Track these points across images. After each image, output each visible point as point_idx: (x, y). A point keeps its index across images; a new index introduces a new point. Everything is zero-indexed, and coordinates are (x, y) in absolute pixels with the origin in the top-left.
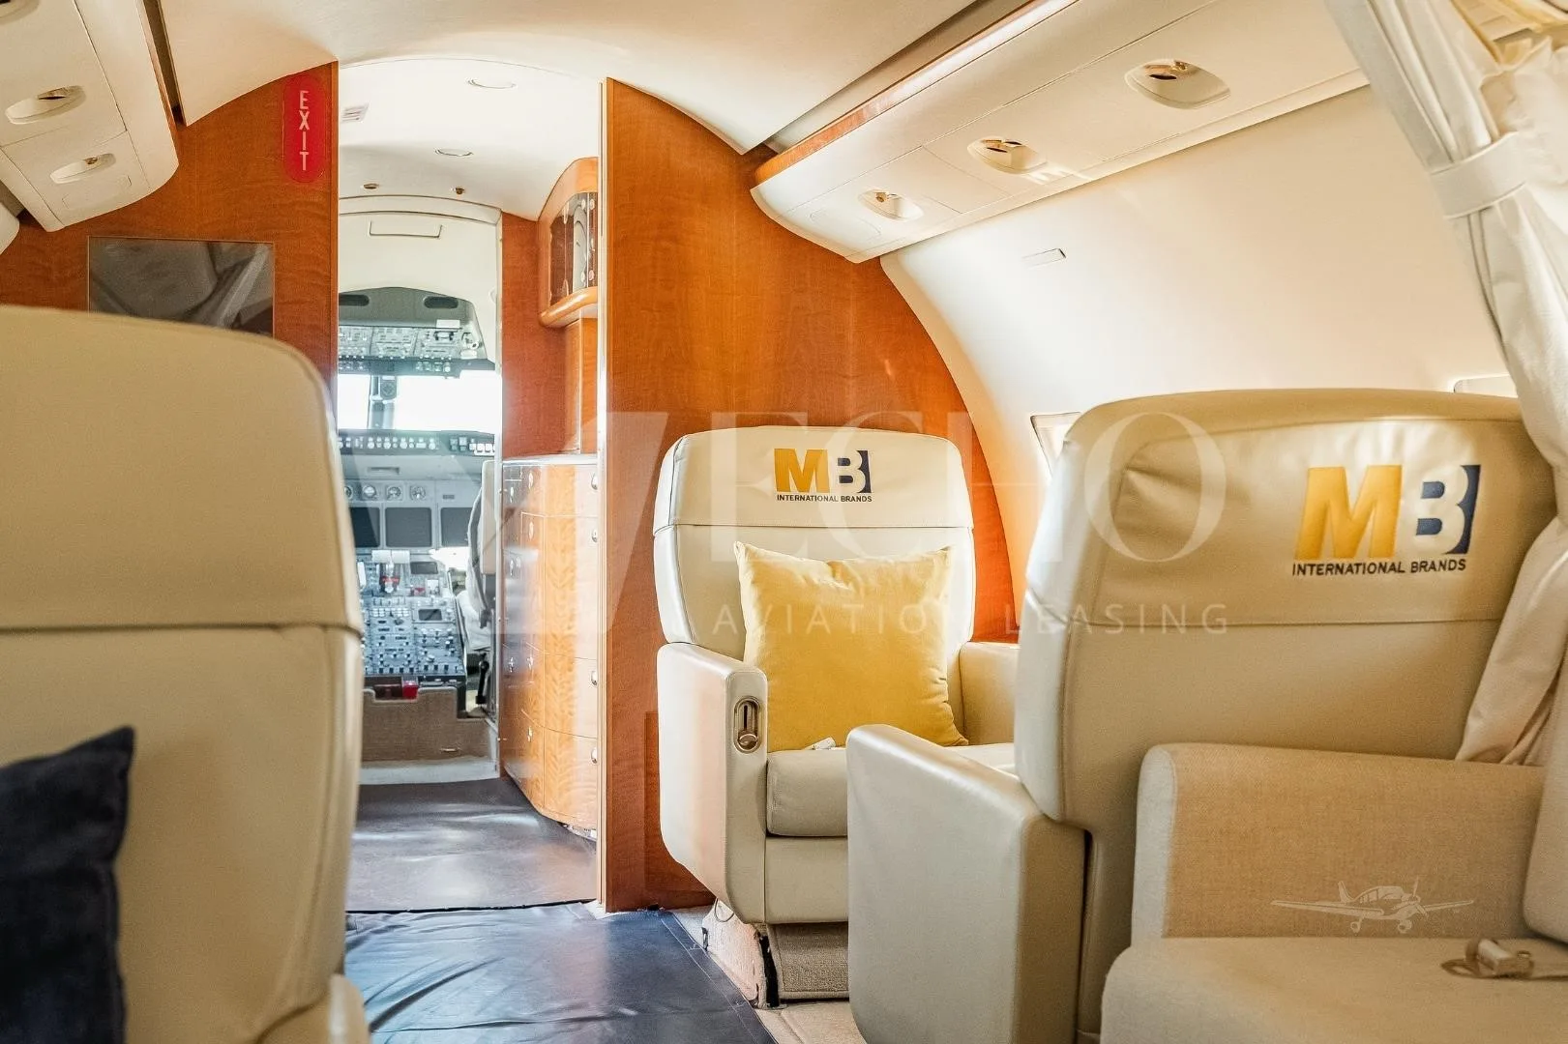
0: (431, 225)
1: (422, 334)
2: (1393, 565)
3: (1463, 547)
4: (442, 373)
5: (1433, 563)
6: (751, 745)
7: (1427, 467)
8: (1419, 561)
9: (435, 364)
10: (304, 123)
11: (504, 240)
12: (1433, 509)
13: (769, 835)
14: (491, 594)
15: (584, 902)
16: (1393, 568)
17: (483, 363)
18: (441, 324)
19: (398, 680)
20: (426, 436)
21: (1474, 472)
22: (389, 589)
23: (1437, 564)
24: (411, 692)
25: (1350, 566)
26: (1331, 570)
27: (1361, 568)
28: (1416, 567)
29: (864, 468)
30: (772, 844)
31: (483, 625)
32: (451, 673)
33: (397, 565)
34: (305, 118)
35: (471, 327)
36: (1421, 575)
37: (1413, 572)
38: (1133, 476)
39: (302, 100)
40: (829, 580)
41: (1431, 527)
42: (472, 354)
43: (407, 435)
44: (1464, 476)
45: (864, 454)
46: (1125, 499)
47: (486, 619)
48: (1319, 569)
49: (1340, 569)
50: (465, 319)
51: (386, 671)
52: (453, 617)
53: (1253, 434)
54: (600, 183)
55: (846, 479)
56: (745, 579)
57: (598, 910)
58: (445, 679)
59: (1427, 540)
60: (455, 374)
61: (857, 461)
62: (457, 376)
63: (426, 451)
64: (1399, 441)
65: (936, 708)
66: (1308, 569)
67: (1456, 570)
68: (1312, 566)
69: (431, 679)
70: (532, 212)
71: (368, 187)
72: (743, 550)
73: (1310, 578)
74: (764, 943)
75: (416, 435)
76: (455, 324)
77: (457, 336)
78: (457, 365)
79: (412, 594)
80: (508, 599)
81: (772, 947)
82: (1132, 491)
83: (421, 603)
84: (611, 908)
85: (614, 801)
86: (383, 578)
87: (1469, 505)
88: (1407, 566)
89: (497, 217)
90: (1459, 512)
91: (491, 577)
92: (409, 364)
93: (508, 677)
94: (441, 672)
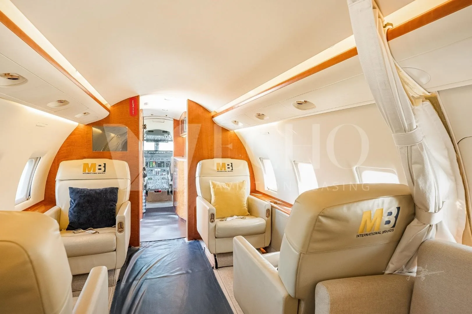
0: (162, 120)
1: (162, 136)
2: (379, 232)
3: (394, 226)
4: (166, 142)
5: (387, 231)
6: (212, 222)
7: (389, 208)
8: (384, 231)
9: (164, 141)
10: (133, 106)
11: (174, 123)
12: (388, 219)
13: (216, 238)
14: (172, 176)
15: (184, 238)
16: (378, 233)
17: (171, 141)
18: (165, 135)
19: (158, 189)
20: (163, 151)
21: (398, 208)
22: (157, 174)
23: (388, 231)
24: (160, 191)
25: (369, 234)
26: (365, 235)
27: (372, 234)
28: (384, 232)
29: (232, 166)
30: (216, 239)
31: (171, 181)
32: (166, 188)
33: (159, 171)
34: (133, 105)
35: (170, 136)
36: (385, 234)
37: (383, 233)
38: (320, 217)
39: (133, 102)
40: (226, 187)
41: (388, 222)
42: (170, 139)
43: (160, 151)
44: (396, 210)
45: (232, 163)
46: (318, 223)
47: (172, 180)
48: (362, 235)
49: (367, 235)
50: (169, 134)
51: (156, 188)
52: (167, 179)
53: (350, 204)
54: (187, 116)
55: (229, 168)
56: (211, 187)
57: (186, 239)
58: (165, 189)
59: (387, 226)
60: (167, 142)
61: (230, 165)
62: (168, 142)
63: (163, 153)
64: (383, 203)
65: (245, 209)
66: (360, 235)
67: (392, 232)
68: (361, 235)
69: (163, 189)
70: (178, 119)
71: (151, 115)
72: (211, 182)
73: (360, 238)
74: (215, 256)
75: (162, 151)
76: (167, 135)
77: (167, 137)
78: (168, 141)
79: (161, 175)
80: (174, 176)
81: (216, 257)
82: (320, 221)
83: (162, 176)
84: (189, 240)
85: (189, 222)
86: (156, 173)
87: (396, 217)
88: (381, 232)
89: (173, 119)
90: (395, 218)
91: (172, 174)
92: (161, 141)
93: (174, 191)
94: (165, 188)
